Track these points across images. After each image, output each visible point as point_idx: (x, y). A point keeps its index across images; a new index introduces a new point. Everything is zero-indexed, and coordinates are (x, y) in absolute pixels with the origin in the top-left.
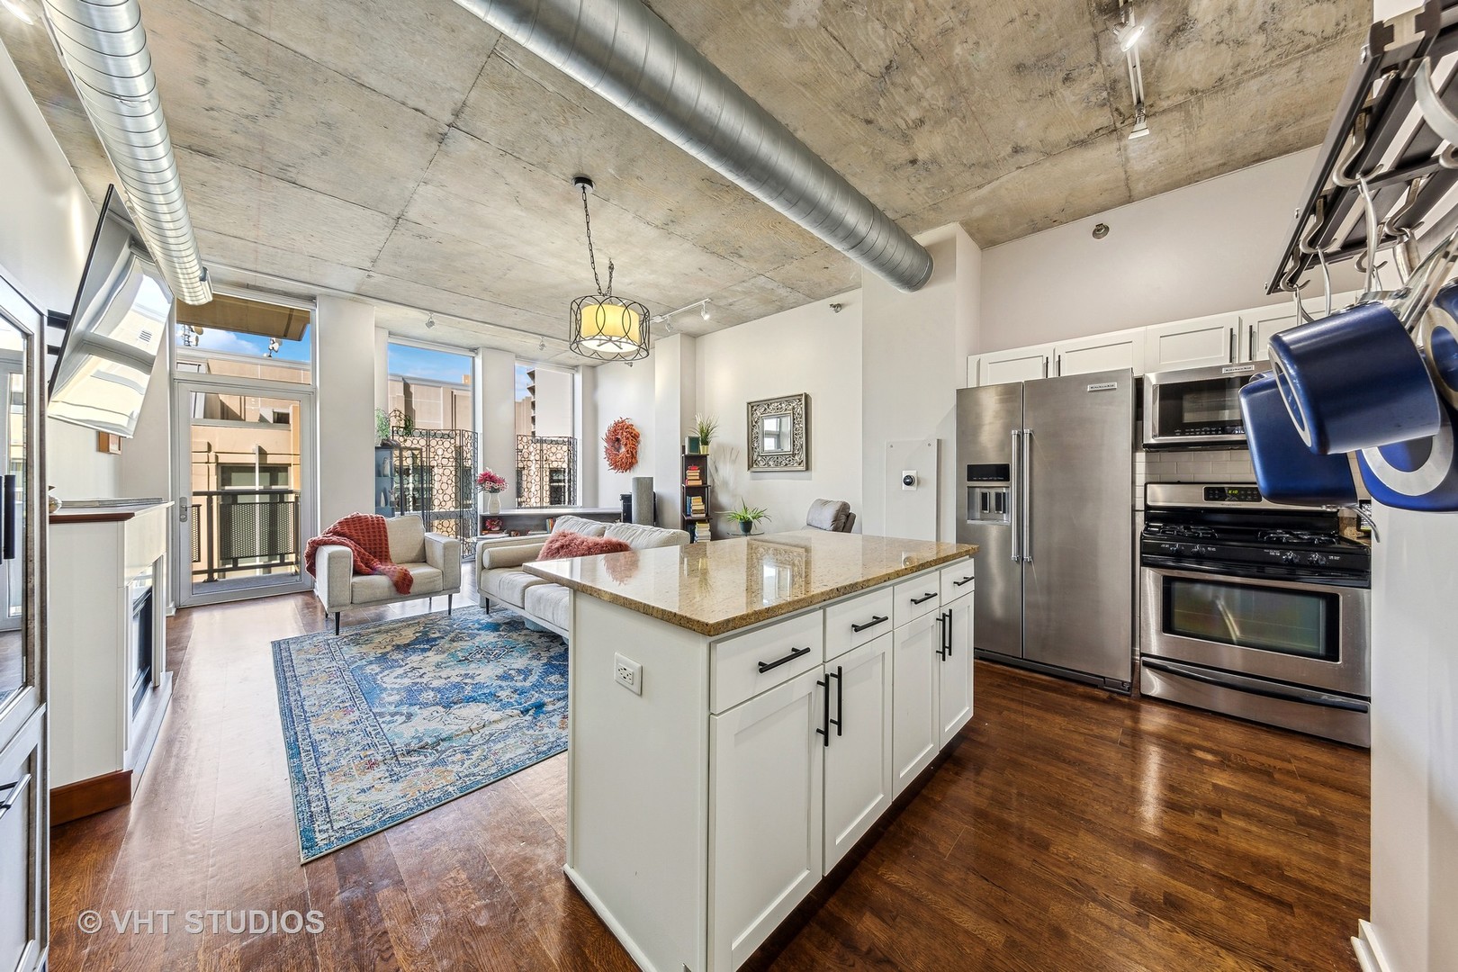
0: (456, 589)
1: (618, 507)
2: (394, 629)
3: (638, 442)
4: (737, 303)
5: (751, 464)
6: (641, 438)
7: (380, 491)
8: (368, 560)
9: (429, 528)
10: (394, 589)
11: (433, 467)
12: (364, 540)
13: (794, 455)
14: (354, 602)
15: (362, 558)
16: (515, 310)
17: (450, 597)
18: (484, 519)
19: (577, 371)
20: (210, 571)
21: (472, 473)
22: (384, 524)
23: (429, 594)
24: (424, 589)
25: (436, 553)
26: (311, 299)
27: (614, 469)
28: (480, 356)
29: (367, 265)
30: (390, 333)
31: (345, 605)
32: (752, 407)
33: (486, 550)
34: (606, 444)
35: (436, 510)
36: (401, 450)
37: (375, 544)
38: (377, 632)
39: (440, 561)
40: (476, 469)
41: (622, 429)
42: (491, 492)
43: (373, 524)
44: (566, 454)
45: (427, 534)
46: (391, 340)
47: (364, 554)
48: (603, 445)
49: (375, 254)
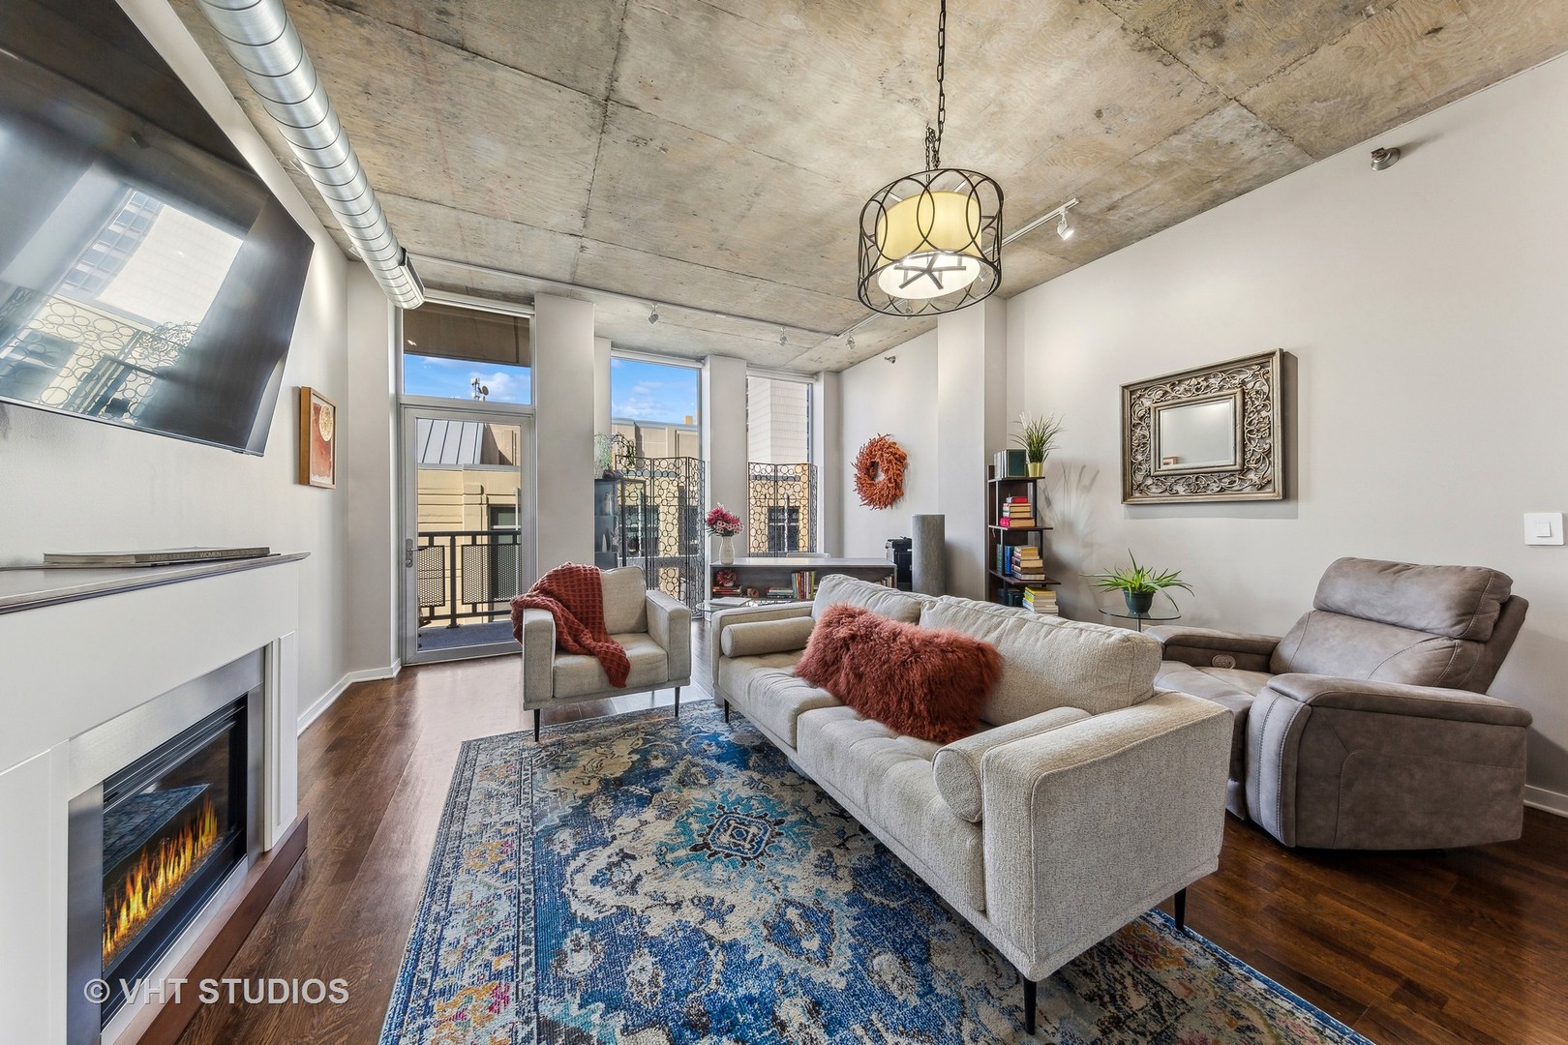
0: (685, 679)
1: (886, 558)
2: (605, 739)
3: (905, 466)
4: (1129, 201)
5: (1130, 490)
6: (909, 460)
7: (601, 531)
8: (577, 630)
9: (653, 583)
10: (605, 678)
11: (658, 506)
12: (575, 601)
13: (1244, 471)
14: (557, 695)
15: (570, 628)
16: (754, 283)
17: (678, 691)
18: (717, 572)
19: (817, 380)
20: (454, 616)
21: (699, 511)
22: (598, 579)
23: (652, 686)
24: (644, 679)
25: (661, 624)
26: (528, 300)
27: (869, 504)
28: (708, 366)
29: (577, 225)
30: (614, 346)
31: (546, 700)
32: (1132, 393)
33: (726, 628)
34: (856, 471)
35: (661, 555)
36: (624, 482)
37: (587, 607)
38: (584, 743)
39: (665, 638)
40: (702, 505)
41: (881, 449)
42: (723, 535)
43: (586, 579)
44: (806, 486)
45: (649, 593)
46: (613, 354)
47: (573, 622)
48: (851, 473)
49: (584, 200)
